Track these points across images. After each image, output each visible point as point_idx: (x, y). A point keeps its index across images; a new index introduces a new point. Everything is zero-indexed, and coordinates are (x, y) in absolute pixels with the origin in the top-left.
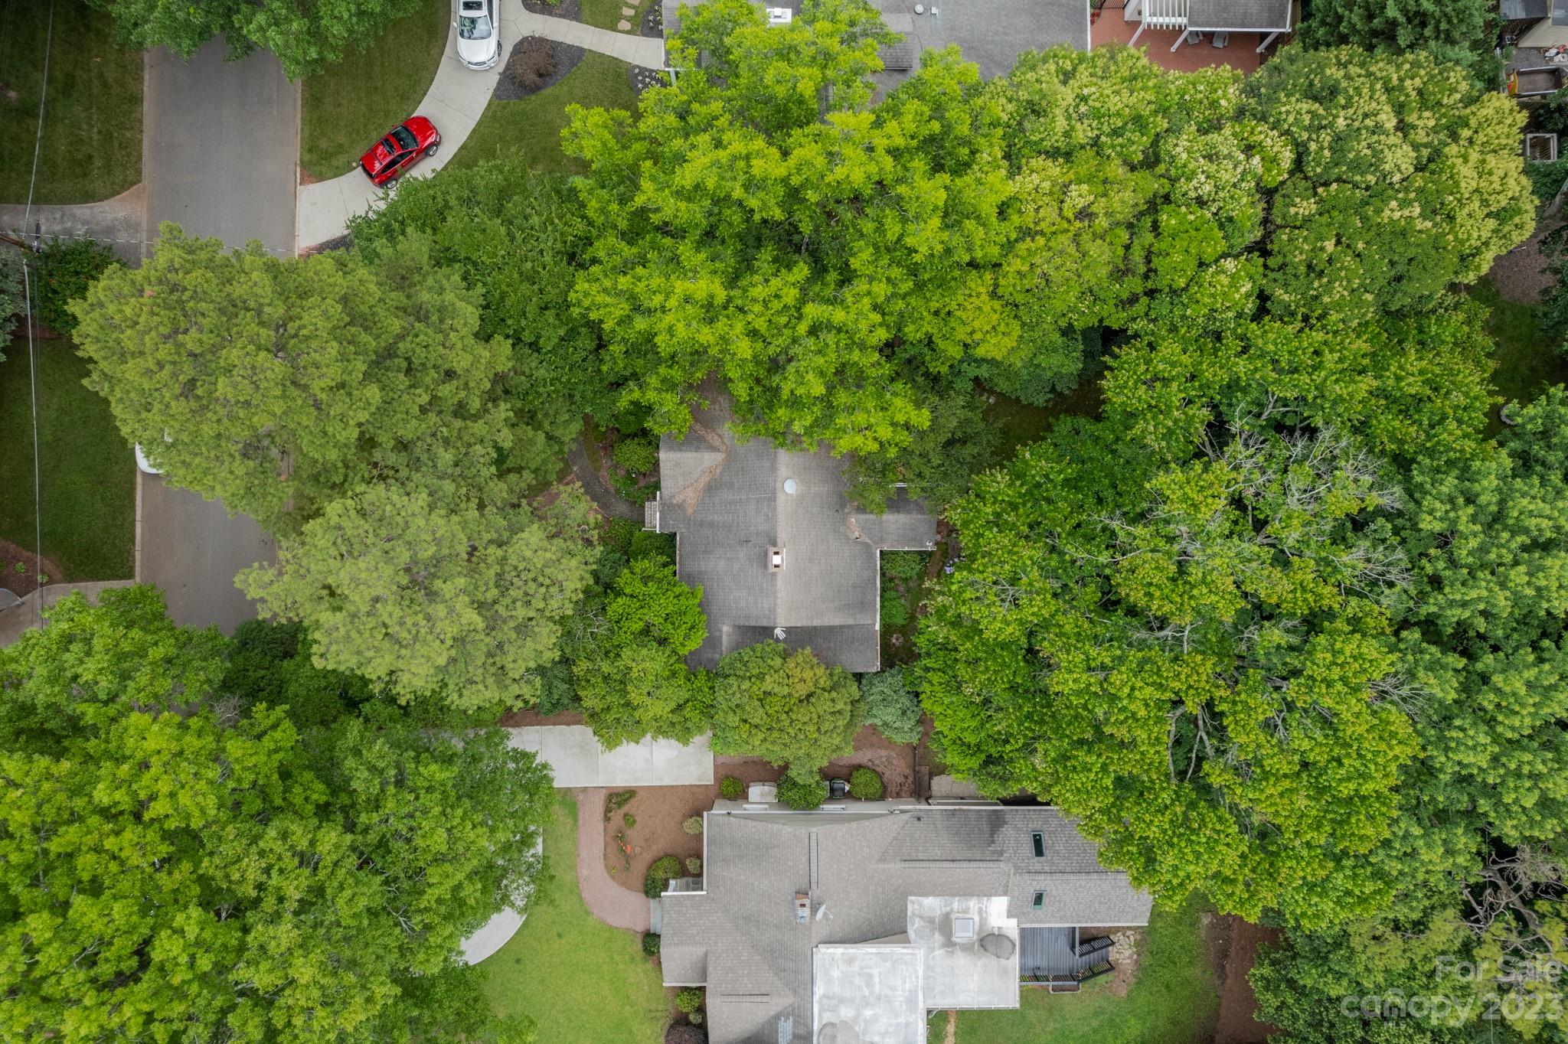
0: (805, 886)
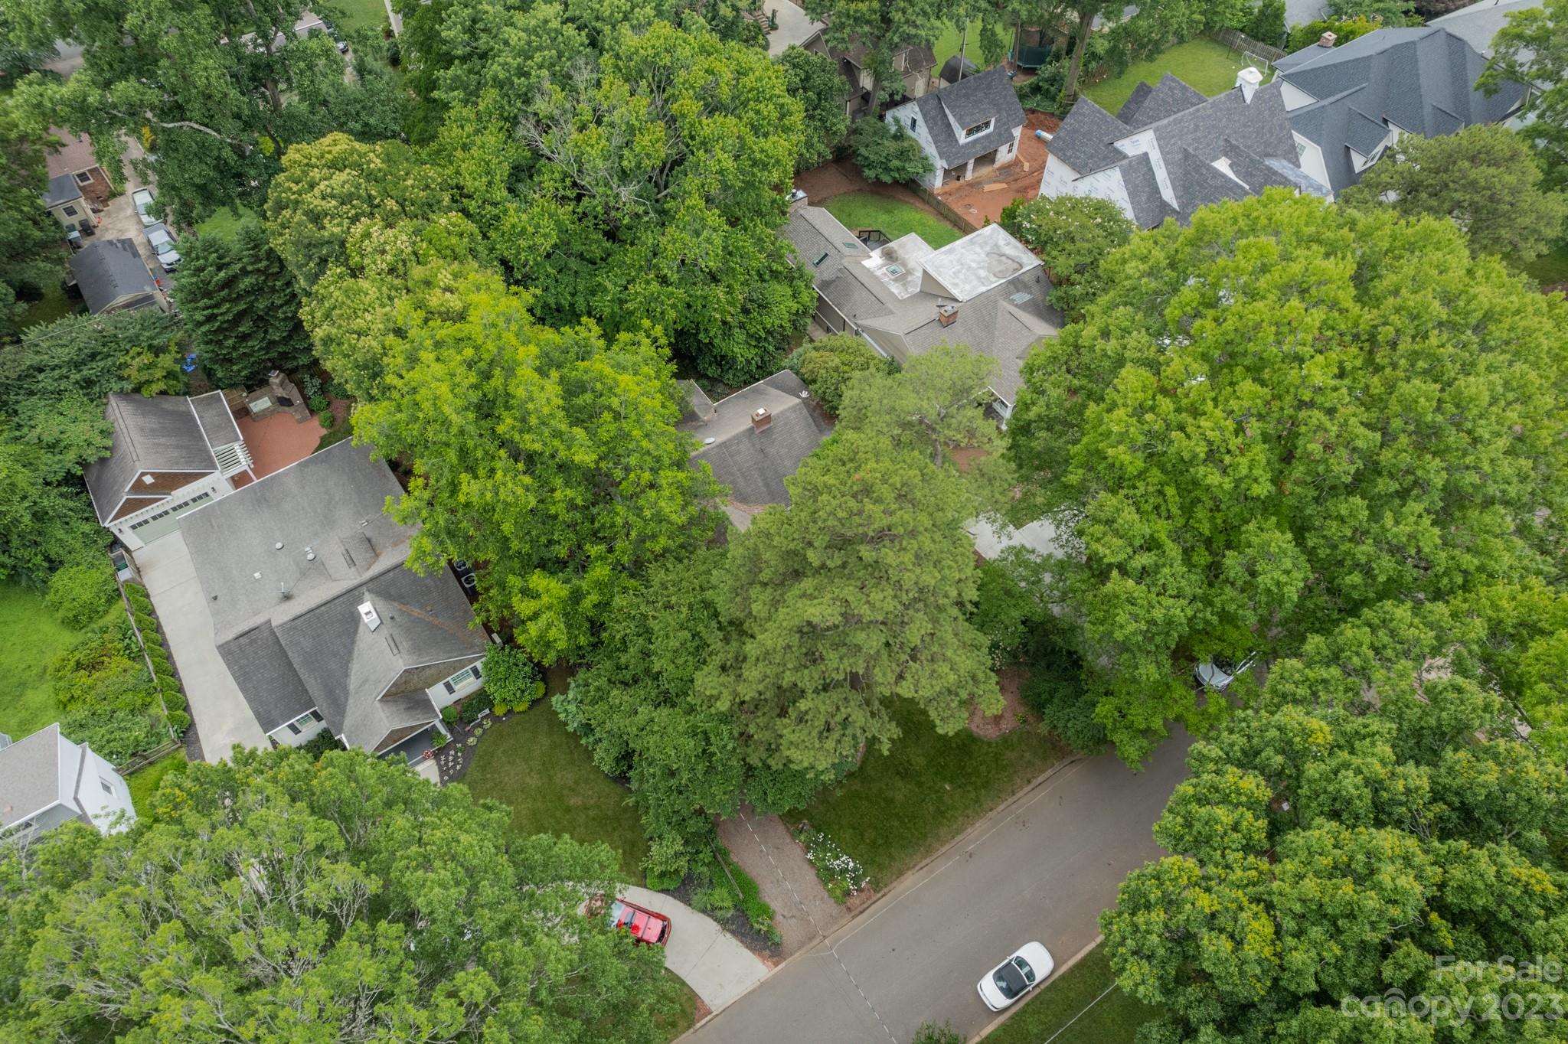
0: (937, 324)
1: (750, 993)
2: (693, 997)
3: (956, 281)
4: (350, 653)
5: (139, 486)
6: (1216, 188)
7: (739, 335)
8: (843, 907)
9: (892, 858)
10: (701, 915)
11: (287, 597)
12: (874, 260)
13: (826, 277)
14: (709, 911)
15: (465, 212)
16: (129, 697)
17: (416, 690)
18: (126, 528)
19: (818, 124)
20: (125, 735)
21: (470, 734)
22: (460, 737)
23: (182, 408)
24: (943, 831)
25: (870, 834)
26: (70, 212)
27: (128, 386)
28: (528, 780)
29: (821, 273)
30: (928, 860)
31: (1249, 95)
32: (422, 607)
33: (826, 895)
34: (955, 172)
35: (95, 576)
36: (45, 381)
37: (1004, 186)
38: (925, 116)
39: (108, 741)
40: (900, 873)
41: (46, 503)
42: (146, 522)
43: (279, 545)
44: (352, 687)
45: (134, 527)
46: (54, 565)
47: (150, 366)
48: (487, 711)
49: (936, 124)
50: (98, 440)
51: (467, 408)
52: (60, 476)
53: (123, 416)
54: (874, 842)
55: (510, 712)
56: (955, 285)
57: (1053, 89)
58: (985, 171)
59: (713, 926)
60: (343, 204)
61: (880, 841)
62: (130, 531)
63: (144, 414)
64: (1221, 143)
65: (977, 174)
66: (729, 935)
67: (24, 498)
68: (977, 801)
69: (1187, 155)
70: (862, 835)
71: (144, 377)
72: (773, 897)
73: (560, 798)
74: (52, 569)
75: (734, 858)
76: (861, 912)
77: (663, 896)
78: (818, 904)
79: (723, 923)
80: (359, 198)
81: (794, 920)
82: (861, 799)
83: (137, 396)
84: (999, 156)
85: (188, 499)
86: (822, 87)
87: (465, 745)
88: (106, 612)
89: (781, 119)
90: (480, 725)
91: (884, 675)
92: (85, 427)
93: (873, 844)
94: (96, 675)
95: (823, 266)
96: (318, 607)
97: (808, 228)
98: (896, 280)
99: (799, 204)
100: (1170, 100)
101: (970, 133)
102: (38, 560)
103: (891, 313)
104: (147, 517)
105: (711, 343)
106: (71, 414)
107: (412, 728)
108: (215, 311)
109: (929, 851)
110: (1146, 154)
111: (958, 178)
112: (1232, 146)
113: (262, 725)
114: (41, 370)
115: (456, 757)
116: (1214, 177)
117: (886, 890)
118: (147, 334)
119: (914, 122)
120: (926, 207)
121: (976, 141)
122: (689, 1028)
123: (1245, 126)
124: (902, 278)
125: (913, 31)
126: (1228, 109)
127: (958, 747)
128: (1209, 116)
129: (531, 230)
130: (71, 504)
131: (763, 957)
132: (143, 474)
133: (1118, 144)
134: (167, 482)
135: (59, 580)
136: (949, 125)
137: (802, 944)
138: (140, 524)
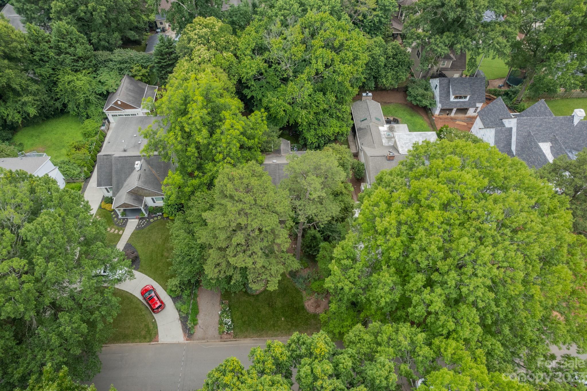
0: (385, 158)
1: (175, 344)
2: (157, 334)
3: (404, 146)
4: (129, 175)
5: (116, 103)
6: (534, 152)
7: (313, 132)
8: (220, 336)
9: (247, 330)
10: (176, 310)
11: (125, 151)
12: (384, 128)
13: (362, 127)
14: (179, 311)
15: (235, 55)
16: (80, 161)
17: (141, 195)
18: (110, 115)
19: (394, 73)
20: (72, 171)
21: (153, 218)
22: (149, 217)
23: (144, 87)
24: (270, 332)
25: (246, 318)
26: (161, 23)
27: (130, 74)
28: (158, 240)
29: (361, 125)
30: (257, 339)
31: (576, 121)
32: (157, 171)
33: (217, 328)
34: (446, 111)
35: (96, 125)
36: (111, 64)
37: (466, 124)
38: (440, 85)
39: (67, 170)
40: (246, 337)
41: (90, 98)
42: (116, 116)
43: (135, 135)
44: (125, 185)
45: (113, 116)
46: (88, 117)
47: (140, 71)
48: (161, 214)
49: (444, 90)
50: (114, 86)
51: (172, 109)
52: (100, 92)
53: (125, 83)
54: (245, 321)
55: (168, 217)
56: (402, 147)
57: (513, 96)
58: (461, 116)
59: (177, 316)
60: (199, 38)
61: (247, 323)
62: (111, 116)
63: (131, 84)
64: (551, 136)
65: (457, 116)
66: (180, 322)
67: (84, 94)
68: (289, 329)
69: (529, 135)
70: (243, 317)
71: (136, 73)
72: (201, 319)
73: (163, 250)
74: (87, 118)
75: (198, 299)
76: (224, 341)
77: (169, 297)
78: (213, 330)
79: (181, 317)
80: (205, 38)
81: (202, 330)
82: (251, 305)
83: (133, 78)
84: (469, 112)
85: (130, 113)
86: (401, 60)
87: (149, 220)
88: (94, 136)
89: (354, 60)
90: (157, 217)
91: (230, 252)
92: (113, 81)
93: (244, 322)
94: (77, 151)
95: (363, 122)
96: (128, 157)
97: (366, 107)
98: (387, 138)
99: (368, 98)
100: (538, 111)
101: (456, 97)
102: (84, 114)
103: (375, 148)
104: (117, 114)
105: (302, 131)
106: (112, 76)
107: (132, 206)
108: (162, 61)
109: (260, 336)
110: (511, 128)
111: (448, 114)
112: (556, 139)
113: (98, 184)
114: (111, 61)
115: (144, 222)
116: (536, 148)
117: (237, 339)
118: (142, 61)
119: (437, 86)
120: (428, 120)
121: (458, 102)
122: (149, 342)
123: (568, 133)
124: (389, 138)
125: (436, 48)
126: (562, 123)
127: (296, 308)
128: (550, 123)
129: (248, 67)
130: (96, 100)
131: (185, 336)
132: (118, 100)
133: (504, 121)
134: (125, 106)
135: (87, 122)
136: (449, 92)
137: (199, 339)
138: (115, 116)
